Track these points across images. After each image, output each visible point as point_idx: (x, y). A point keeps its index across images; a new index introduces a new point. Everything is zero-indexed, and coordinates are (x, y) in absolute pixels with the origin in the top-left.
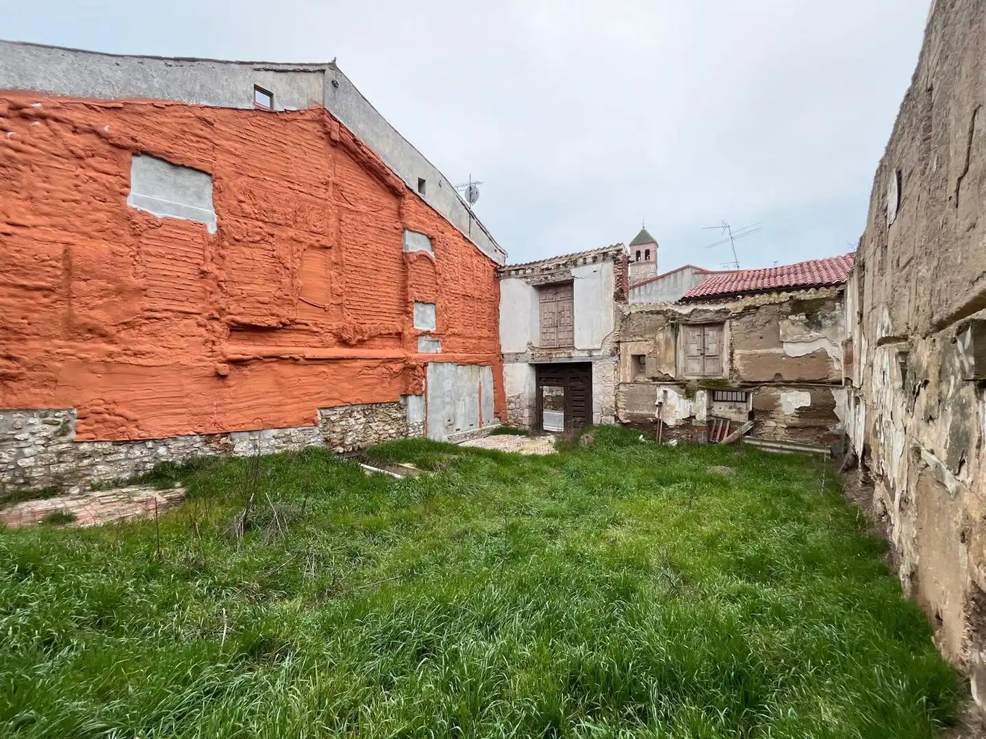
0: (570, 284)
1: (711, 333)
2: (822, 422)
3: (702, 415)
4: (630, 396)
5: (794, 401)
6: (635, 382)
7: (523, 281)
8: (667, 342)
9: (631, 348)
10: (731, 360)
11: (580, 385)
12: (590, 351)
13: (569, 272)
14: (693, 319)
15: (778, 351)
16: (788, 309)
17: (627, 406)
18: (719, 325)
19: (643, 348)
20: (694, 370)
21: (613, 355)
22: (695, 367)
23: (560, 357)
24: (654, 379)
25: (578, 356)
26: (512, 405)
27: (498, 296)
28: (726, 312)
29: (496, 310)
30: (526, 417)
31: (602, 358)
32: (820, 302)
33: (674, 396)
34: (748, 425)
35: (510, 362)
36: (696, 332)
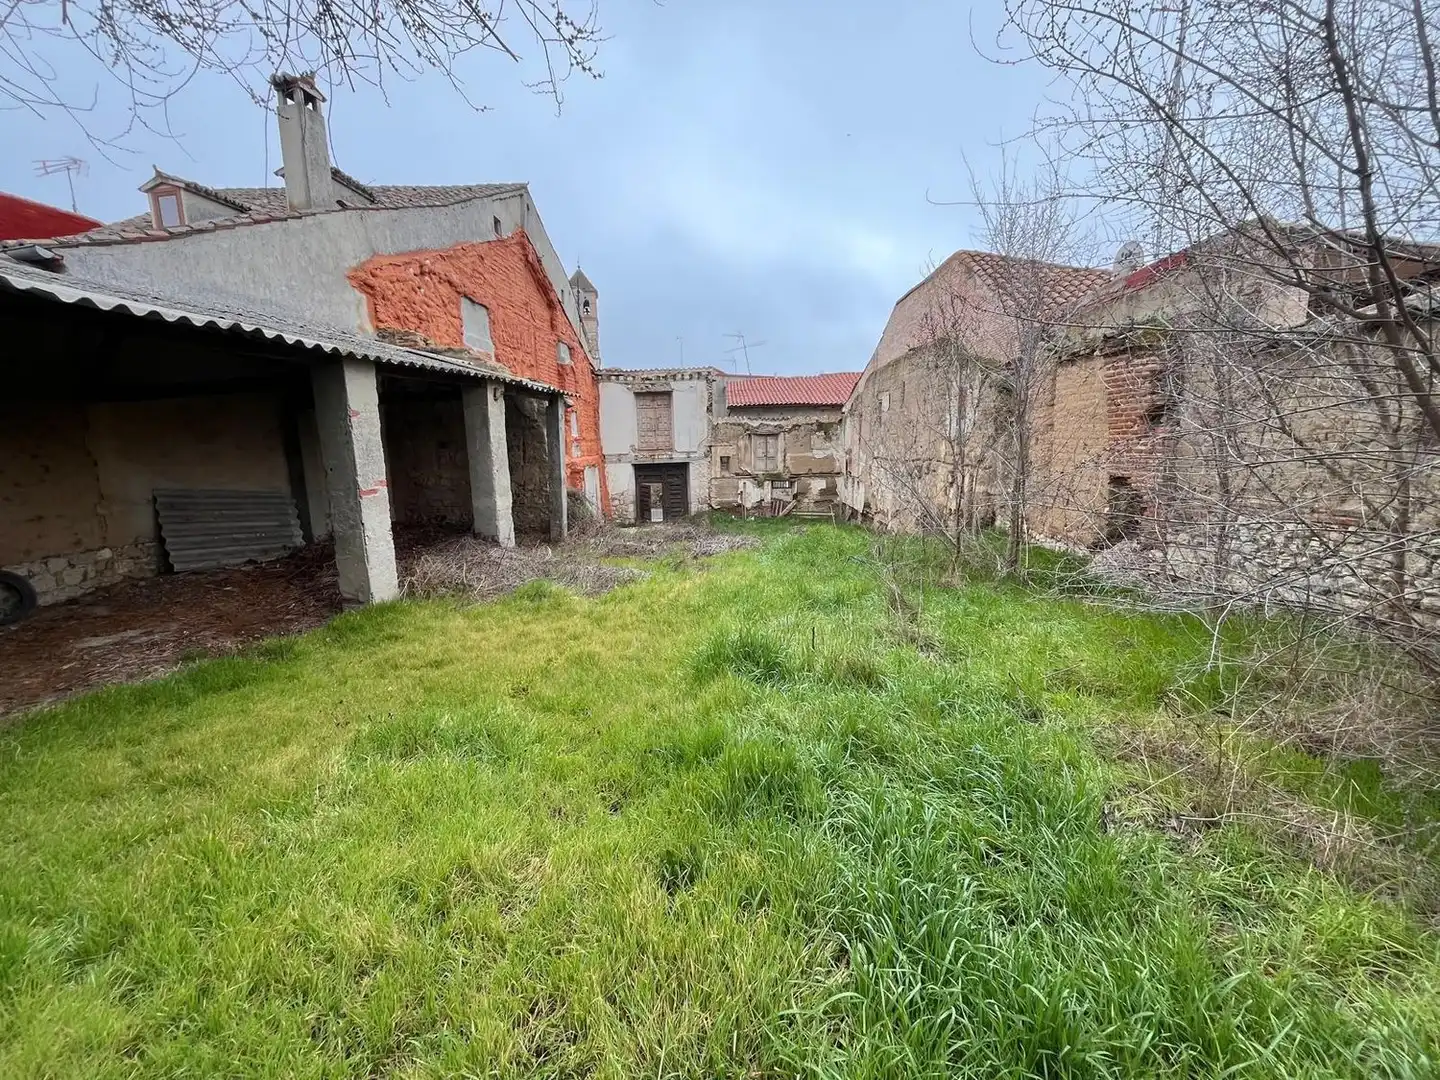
0: (669, 394)
1: (770, 440)
2: (830, 497)
3: (768, 499)
4: (720, 488)
5: (818, 485)
6: (723, 477)
7: (624, 387)
8: (746, 447)
9: (719, 451)
10: (784, 461)
11: (675, 480)
12: (688, 453)
13: (668, 384)
14: (760, 431)
15: (810, 454)
16: (815, 427)
17: (719, 495)
18: (775, 435)
19: (730, 451)
20: (760, 467)
21: (706, 456)
22: (761, 465)
23: (662, 458)
24: (737, 474)
25: (678, 458)
26: (617, 502)
27: (597, 398)
28: (781, 427)
29: (596, 411)
30: (631, 511)
31: (699, 458)
32: (831, 424)
33: (749, 484)
34: (794, 502)
35: (612, 462)
36: (762, 440)
